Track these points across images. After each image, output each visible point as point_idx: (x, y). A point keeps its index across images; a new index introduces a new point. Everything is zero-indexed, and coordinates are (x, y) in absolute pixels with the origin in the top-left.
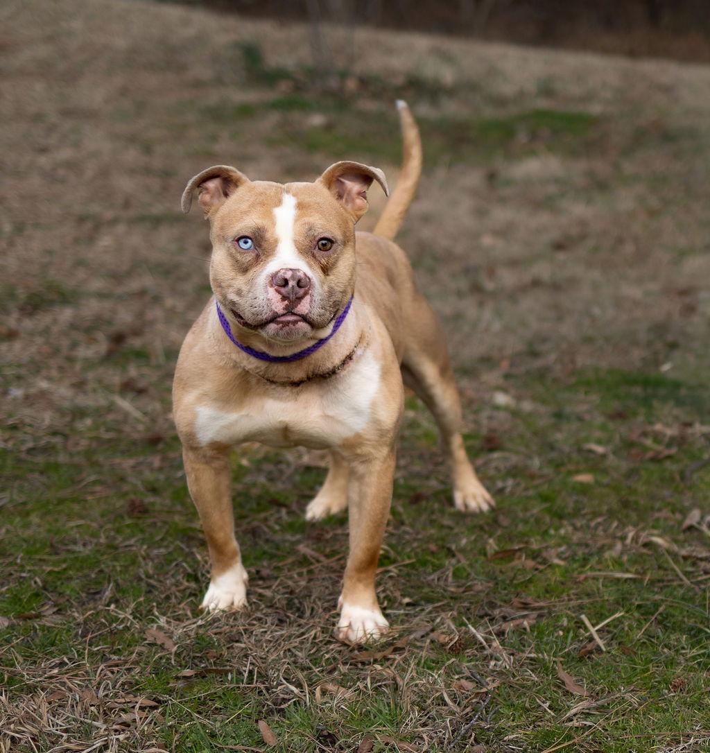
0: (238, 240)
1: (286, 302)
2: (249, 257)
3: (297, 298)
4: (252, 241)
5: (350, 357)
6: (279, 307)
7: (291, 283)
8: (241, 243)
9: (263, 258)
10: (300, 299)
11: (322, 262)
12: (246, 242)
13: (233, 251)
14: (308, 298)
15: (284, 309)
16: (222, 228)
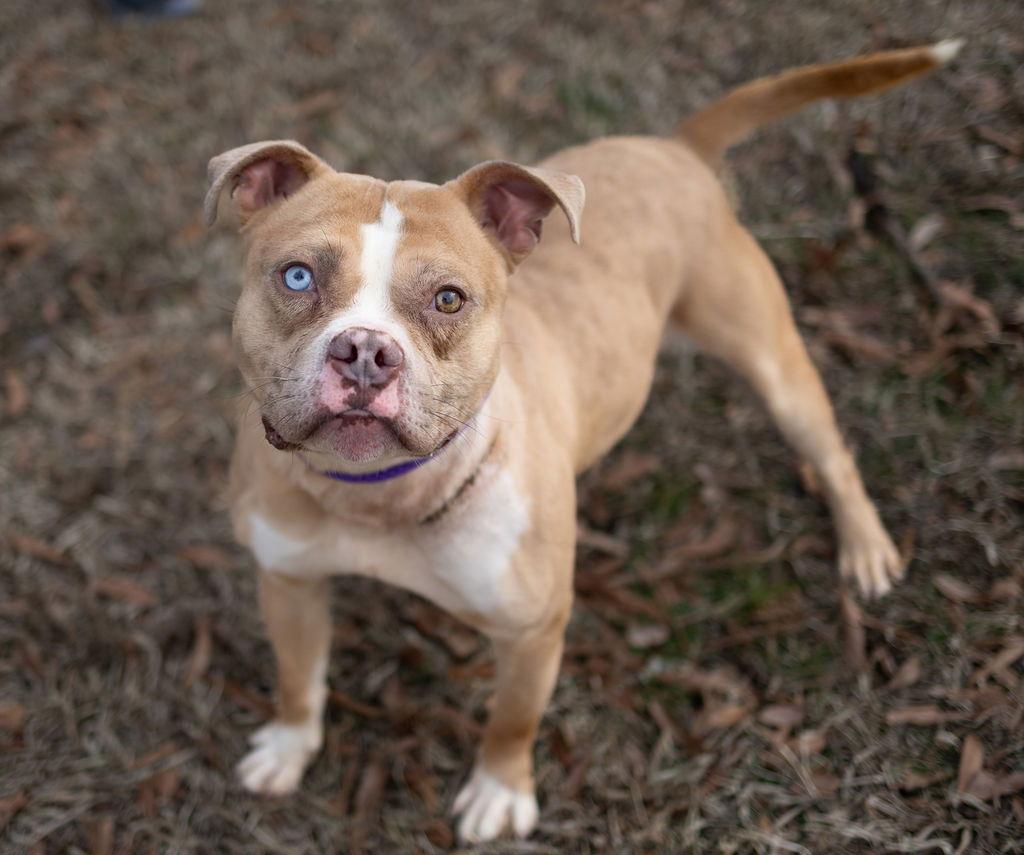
0: (284, 271)
1: (352, 390)
2: (301, 306)
3: (373, 385)
4: (312, 276)
5: (470, 481)
6: (335, 397)
7: (363, 355)
8: (290, 276)
9: (324, 309)
10: (379, 387)
11: (438, 335)
12: (299, 277)
13: (272, 291)
14: (393, 386)
15: (345, 402)
16: (264, 251)
